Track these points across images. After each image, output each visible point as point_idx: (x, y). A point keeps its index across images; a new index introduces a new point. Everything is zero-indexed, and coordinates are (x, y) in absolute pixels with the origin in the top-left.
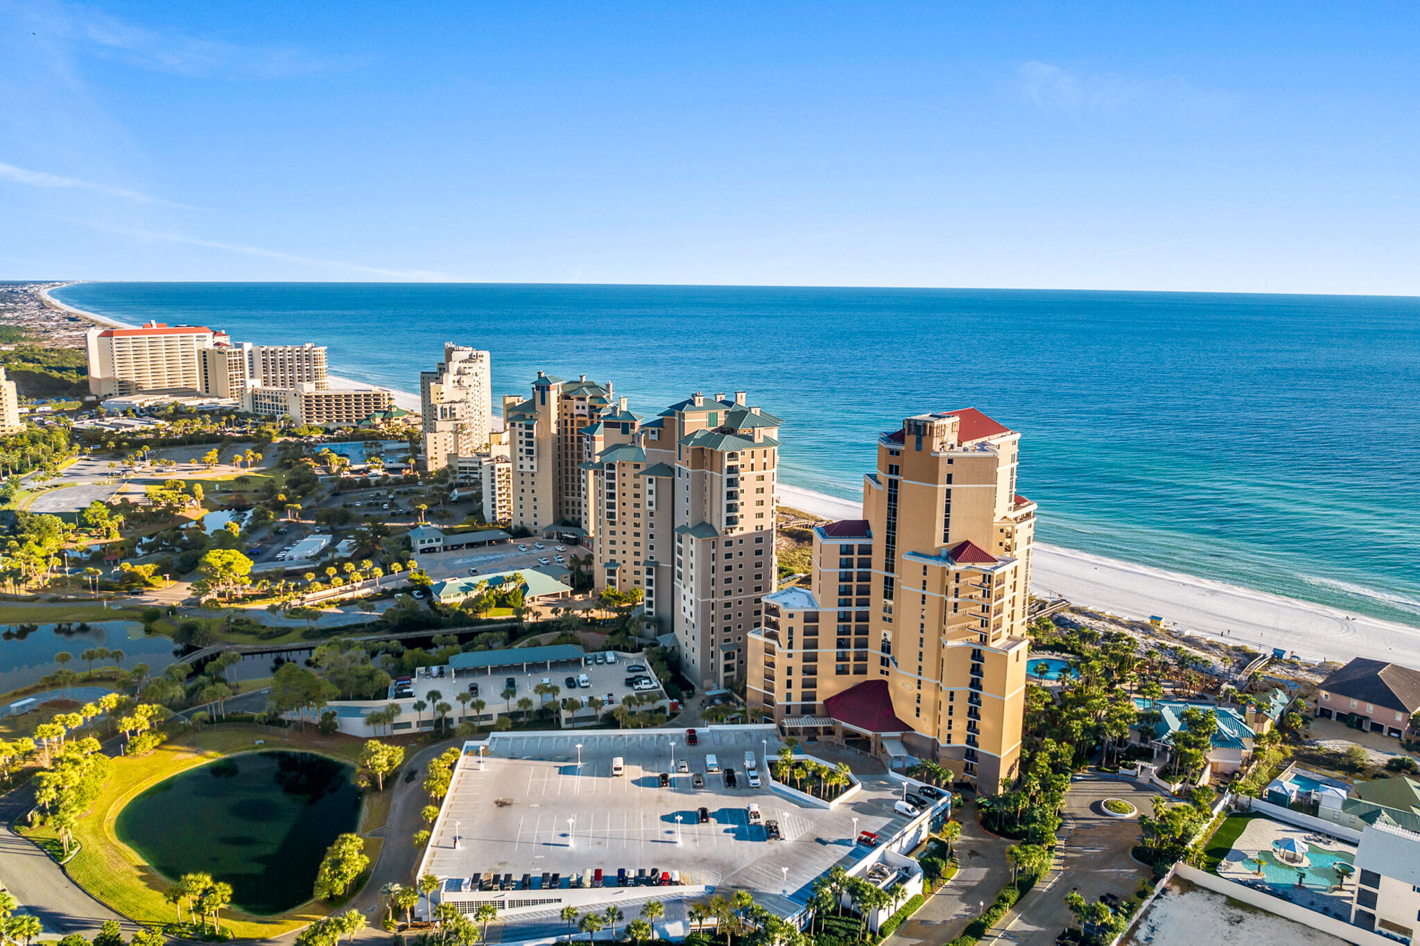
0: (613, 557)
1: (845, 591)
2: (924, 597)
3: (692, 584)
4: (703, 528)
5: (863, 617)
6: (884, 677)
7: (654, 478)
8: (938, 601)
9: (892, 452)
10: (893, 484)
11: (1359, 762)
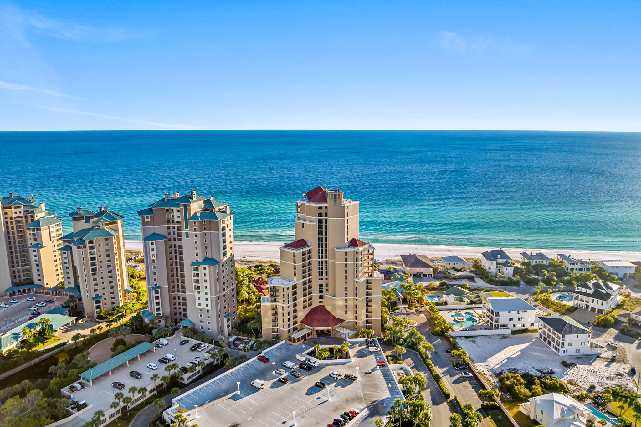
0: (97, 293)
1: (304, 272)
2: (346, 265)
3: (208, 290)
4: (208, 261)
5: (310, 281)
6: (321, 304)
7: (154, 242)
8: (353, 265)
9: (319, 208)
10: (320, 221)
11: (435, 286)
